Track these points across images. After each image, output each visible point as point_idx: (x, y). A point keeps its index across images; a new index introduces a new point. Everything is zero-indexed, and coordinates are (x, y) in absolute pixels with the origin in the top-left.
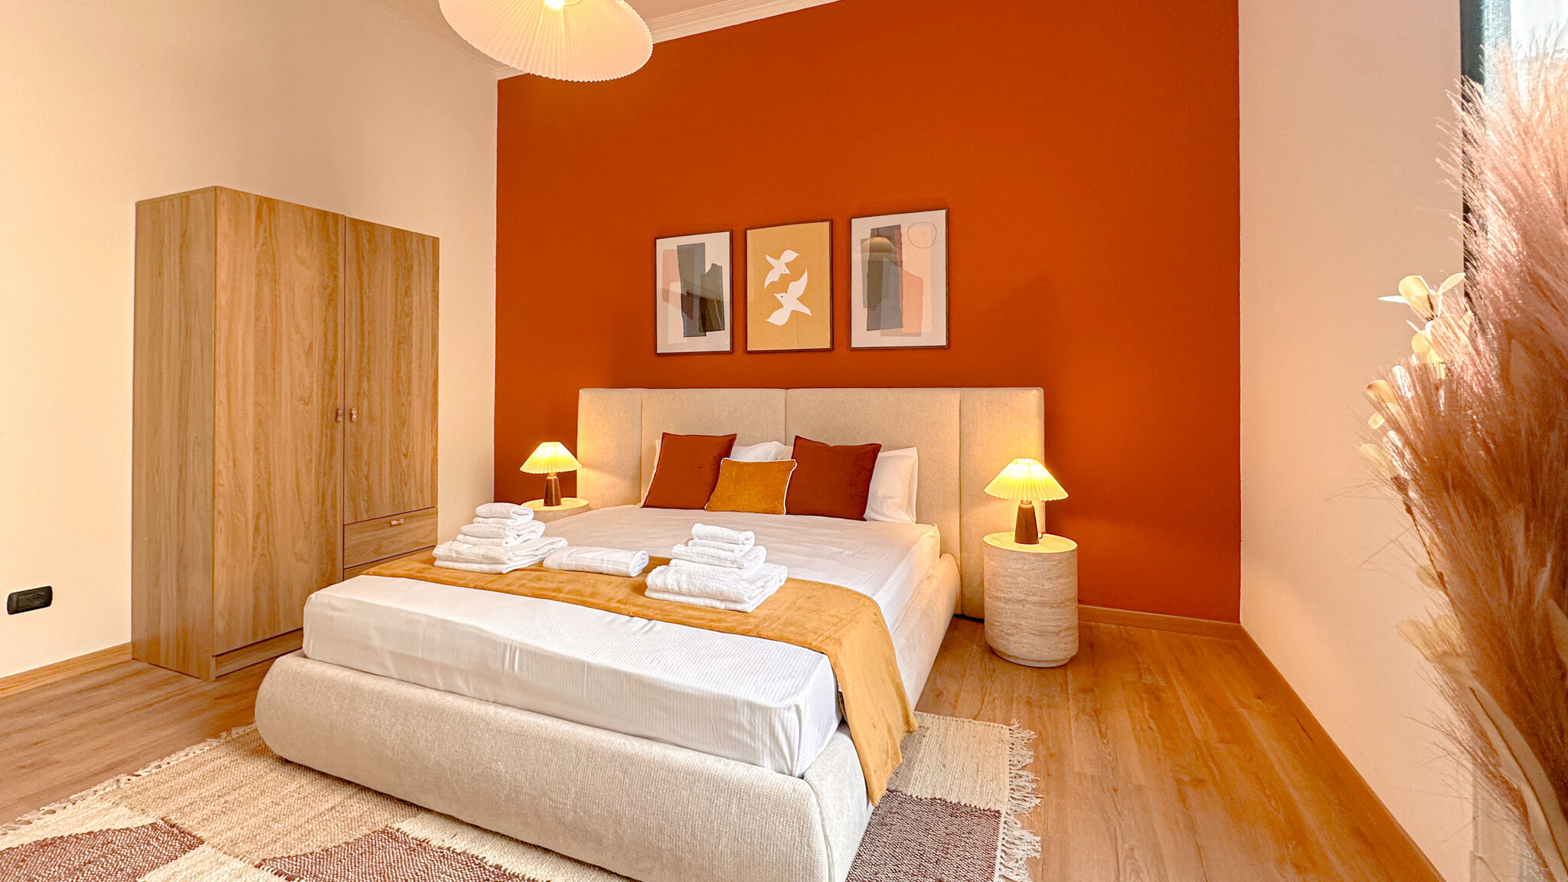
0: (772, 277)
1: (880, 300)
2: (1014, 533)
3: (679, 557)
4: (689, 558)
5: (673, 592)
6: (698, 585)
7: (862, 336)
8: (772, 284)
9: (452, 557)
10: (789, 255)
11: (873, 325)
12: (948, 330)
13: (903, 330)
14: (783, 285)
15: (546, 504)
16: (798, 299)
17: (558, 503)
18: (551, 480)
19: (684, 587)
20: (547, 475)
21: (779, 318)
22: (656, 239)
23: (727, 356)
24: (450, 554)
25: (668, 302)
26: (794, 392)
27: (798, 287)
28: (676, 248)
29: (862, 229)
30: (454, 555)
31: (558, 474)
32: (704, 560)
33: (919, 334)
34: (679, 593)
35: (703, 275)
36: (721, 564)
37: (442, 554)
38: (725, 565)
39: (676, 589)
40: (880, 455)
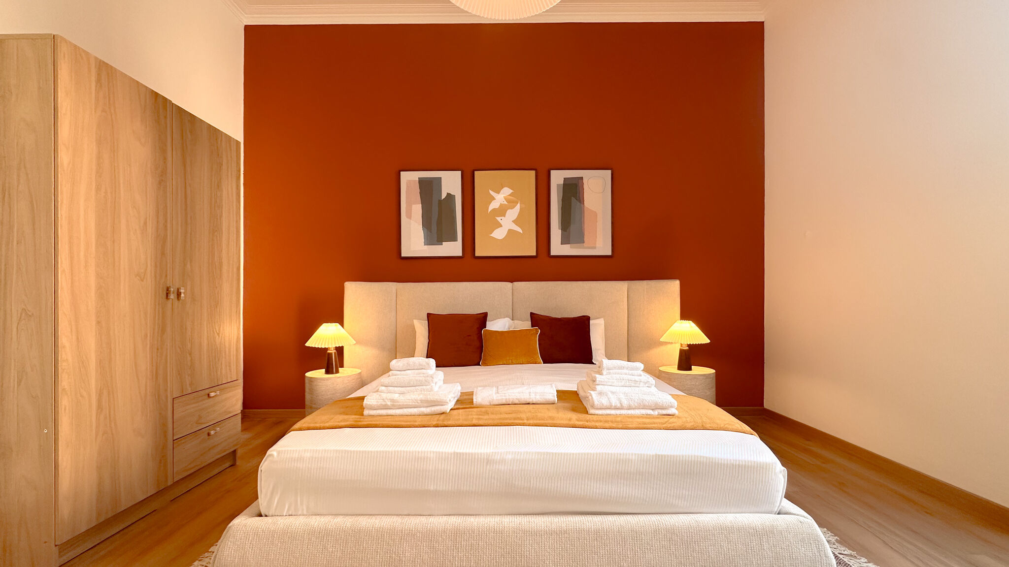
0: (494, 205)
1: (570, 226)
6: (636, 400)
7: (558, 248)
8: (494, 210)
10: (507, 191)
11: (565, 240)
12: (613, 245)
13: (585, 245)
15: (327, 372)
16: (513, 221)
17: (337, 372)
18: (332, 353)
21: (499, 234)
22: (400, 171)
23: (460, 260)
24: (383, 403)
25: (411, 219)
27: (513, 213)
28: (418, 179)
29: (558, 177)
33: (595, 248)
35: (440, 201)
36: (636, 385)
37: (375, 403)
39: (619, 405)
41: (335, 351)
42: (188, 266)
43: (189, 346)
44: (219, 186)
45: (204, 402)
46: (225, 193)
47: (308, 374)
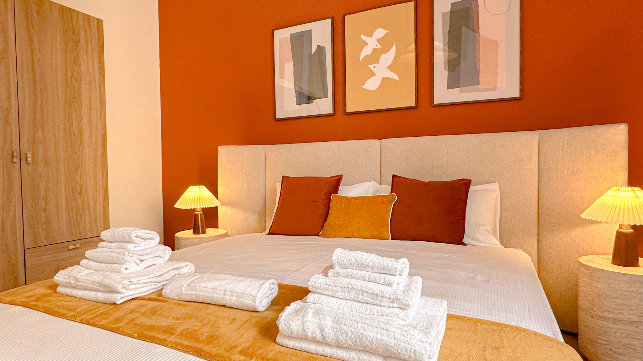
0: (366, 51)
1: (460, 63)
2: (611, 257)
3: (318, 291)
4: (330, 293)
5: (314, 341)
7: (443, 95)
8: (366, 57)
9: (70, 283)
10: (380, 33)
11: (453, 83)
12: (521, 83)
13: (480, 87)
14: (375, 57)
15: (194, 233)
16: (387, 68)
17: (204, 232)
18: (198, 214)
19: (330, 334)
20: (194, 210)
21: (372, 85)
22: (273, 30)
23: (332, 117)
25: (283, 79)
26: (388, 142)
27: (388, 58)
28: (289, 36)
29: (443, 4)
30: (72, 282)
31: (204, 210)
32: (352, 296)
33: (494, 89)
34: (324, 342)
35: (311, 55)
38: (383, 304)
39: (319, 337)
40: (472, 188)
41: (201, 212)
42: (40, 133)
43: (43, 203)
44: (76, 61)
45: (64, 253)
46: (83, 67)
47: (178, 235)
